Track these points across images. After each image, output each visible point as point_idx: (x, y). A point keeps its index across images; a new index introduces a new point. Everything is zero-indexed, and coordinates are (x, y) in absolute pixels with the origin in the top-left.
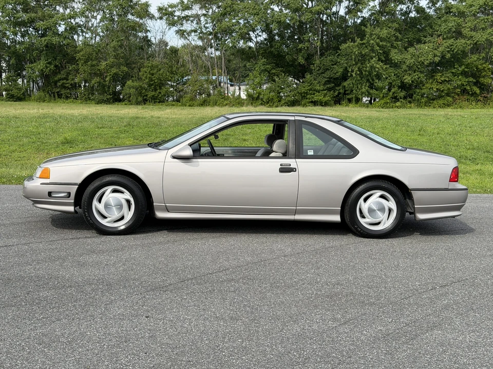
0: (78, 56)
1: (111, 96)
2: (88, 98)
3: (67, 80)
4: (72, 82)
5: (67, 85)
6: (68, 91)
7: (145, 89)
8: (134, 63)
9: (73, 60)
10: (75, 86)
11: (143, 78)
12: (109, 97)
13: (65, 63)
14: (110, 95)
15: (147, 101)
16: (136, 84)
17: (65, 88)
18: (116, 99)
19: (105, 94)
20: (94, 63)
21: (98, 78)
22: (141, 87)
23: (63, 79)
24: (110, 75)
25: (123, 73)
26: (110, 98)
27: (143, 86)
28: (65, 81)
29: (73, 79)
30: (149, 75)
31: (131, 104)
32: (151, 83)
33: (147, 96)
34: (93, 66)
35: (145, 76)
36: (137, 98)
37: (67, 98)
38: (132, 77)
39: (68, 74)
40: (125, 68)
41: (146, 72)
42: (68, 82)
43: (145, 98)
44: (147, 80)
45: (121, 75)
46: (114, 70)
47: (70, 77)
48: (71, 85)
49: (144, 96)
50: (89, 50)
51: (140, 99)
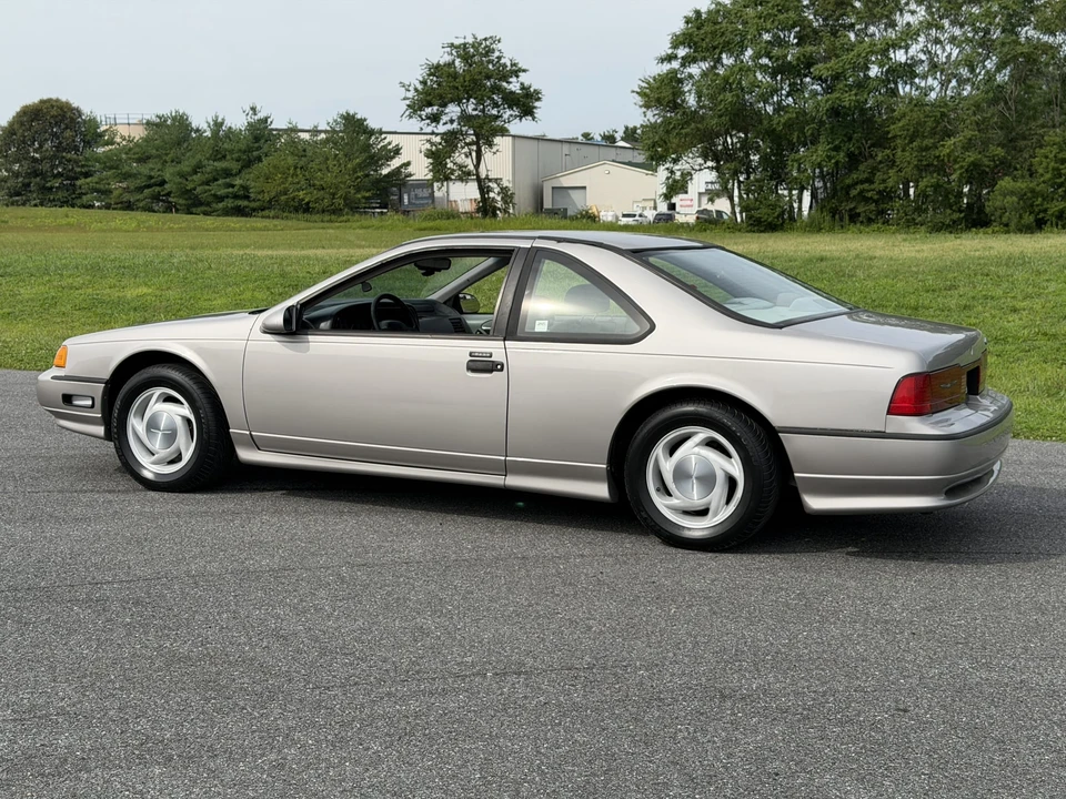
0: (894, 129)
1: (962, 215)
2: (910, 222)
3: (873, 183)
4: (882, 187)
5: (869, 194)
6: (873, 207)
7: (1043, 196)
8: (1025, 138)
9: (883, 141)
10: (887, 196)
11: (1041, 171)
12: (956, 216)
13: (869, 148)
14: (961, 212)
15: (1045, 223)
16: (1021, 185)
17: (867, 200)
18: (976, 219)
19: (949, 211)
20: (929, 142)
21: (935, 175)
22: (1033, 191)
23: (862, 182)
24: (962, 167)
25: (994, 161)
26: (960, 220)
27: (1038, 189)
28: (866, 186)
29: (884, 181)
30: (1052, 164)
31: (1008, 232)
32: (1058, 181)
33: (1045, 211)
34: (927, 149)
35: (1044, 164)
36: (1021, 217)
37: (870, 221)
38: (1016, 169)
39: (874, 170)
40: (1000, 151)
41: (1047, 157)
42: (872, 187)
43: (1041, 216)
44: (1048, 176)
45: (988, 166)
46: (971, 156)
47: (879, 176)
48: (880, 192)
49: (1040, 211)
50: (917, 115)
51: (1029, 219)
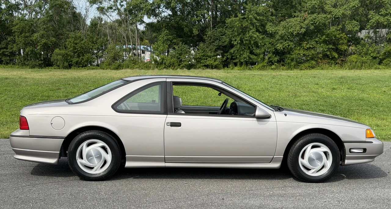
0: (14, 29)
1: (42, 62)
2: (24, 64)
3: (7, 49)
4: (11, 51)
5: (6, 53)
6: (8, 58)
7: (70, 56)
8: (62, 35)
9: (10, 33)
10: (13, 54)
11: (69, 47)
12: (40, 62)
13: (5, 35)
14: (41, 60)
15: (72, 65)
16: (63, 52)
17: (6, 55)
18: (47, 64)
19: (37, 61)
20: (27, 34)
21: (31, 47)
22: (67, 54)
23: (3, 48)
24: (41, 44)
25: (52, 43)
26: (42, 64)
27: (68, 53)
28: (5, 50)
29: (12, 48)
30: (73, 45)
31: (59, 69)
32: (75, 51)
33: (72, 61)
34: (27, 37)
35: (70, 45)
36: (63, 63)
37: (7, 63)
38: (60, 46)
39: (7, 44)
40: (54, 39)
41: (70, 42)
42: (7, 50)
43: (70, 63)
44: (72, 49)
45: (50, 44)
46: (44, 41)
47: (9, 46)
48: (10, 53)
49: (70, 61)
50: (22, 24)
51: (66, 64)
